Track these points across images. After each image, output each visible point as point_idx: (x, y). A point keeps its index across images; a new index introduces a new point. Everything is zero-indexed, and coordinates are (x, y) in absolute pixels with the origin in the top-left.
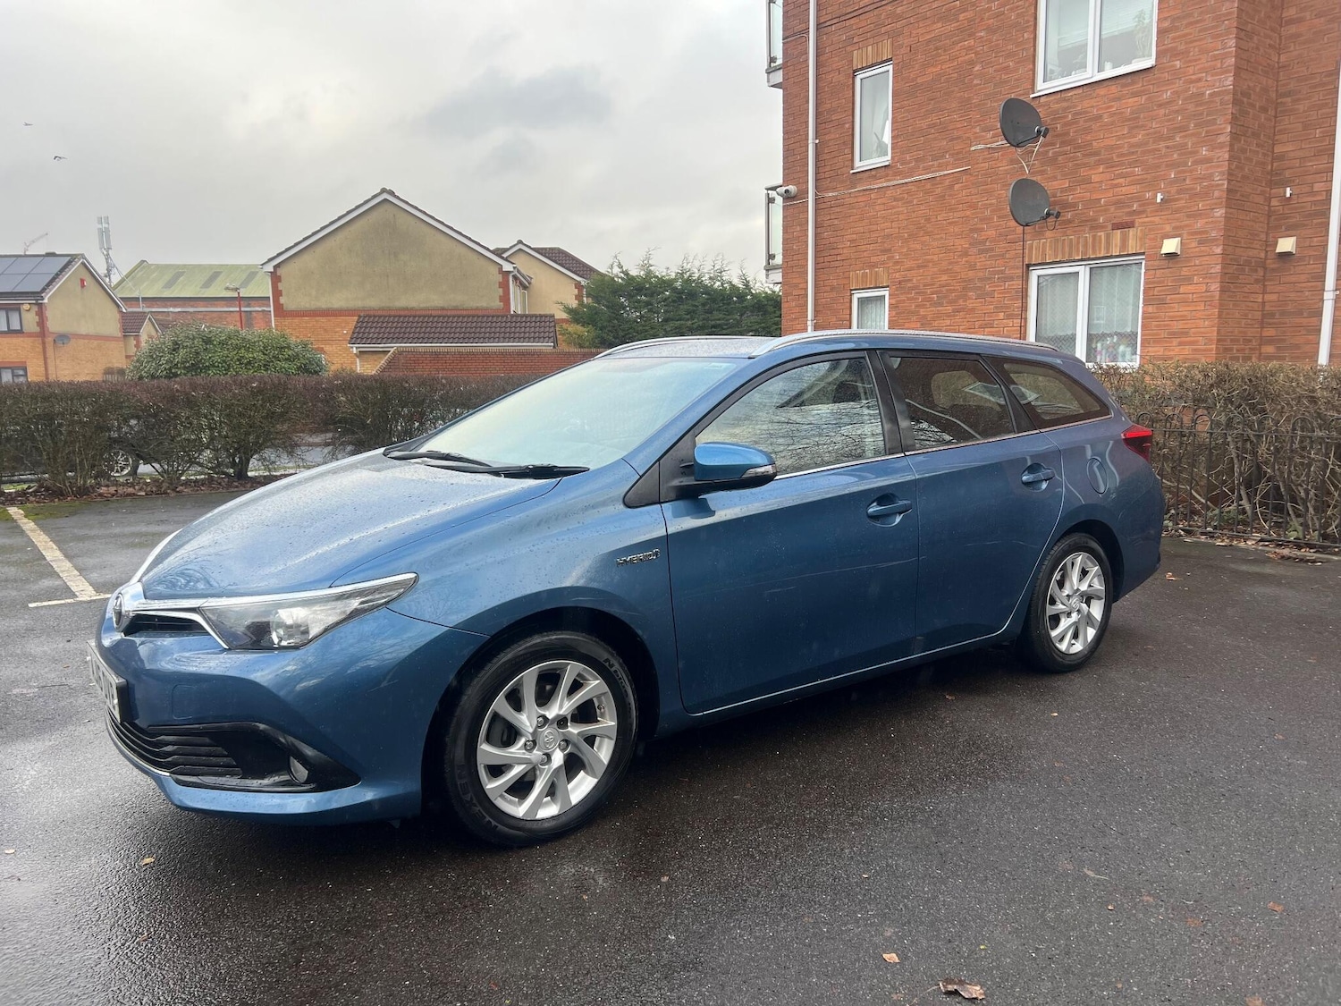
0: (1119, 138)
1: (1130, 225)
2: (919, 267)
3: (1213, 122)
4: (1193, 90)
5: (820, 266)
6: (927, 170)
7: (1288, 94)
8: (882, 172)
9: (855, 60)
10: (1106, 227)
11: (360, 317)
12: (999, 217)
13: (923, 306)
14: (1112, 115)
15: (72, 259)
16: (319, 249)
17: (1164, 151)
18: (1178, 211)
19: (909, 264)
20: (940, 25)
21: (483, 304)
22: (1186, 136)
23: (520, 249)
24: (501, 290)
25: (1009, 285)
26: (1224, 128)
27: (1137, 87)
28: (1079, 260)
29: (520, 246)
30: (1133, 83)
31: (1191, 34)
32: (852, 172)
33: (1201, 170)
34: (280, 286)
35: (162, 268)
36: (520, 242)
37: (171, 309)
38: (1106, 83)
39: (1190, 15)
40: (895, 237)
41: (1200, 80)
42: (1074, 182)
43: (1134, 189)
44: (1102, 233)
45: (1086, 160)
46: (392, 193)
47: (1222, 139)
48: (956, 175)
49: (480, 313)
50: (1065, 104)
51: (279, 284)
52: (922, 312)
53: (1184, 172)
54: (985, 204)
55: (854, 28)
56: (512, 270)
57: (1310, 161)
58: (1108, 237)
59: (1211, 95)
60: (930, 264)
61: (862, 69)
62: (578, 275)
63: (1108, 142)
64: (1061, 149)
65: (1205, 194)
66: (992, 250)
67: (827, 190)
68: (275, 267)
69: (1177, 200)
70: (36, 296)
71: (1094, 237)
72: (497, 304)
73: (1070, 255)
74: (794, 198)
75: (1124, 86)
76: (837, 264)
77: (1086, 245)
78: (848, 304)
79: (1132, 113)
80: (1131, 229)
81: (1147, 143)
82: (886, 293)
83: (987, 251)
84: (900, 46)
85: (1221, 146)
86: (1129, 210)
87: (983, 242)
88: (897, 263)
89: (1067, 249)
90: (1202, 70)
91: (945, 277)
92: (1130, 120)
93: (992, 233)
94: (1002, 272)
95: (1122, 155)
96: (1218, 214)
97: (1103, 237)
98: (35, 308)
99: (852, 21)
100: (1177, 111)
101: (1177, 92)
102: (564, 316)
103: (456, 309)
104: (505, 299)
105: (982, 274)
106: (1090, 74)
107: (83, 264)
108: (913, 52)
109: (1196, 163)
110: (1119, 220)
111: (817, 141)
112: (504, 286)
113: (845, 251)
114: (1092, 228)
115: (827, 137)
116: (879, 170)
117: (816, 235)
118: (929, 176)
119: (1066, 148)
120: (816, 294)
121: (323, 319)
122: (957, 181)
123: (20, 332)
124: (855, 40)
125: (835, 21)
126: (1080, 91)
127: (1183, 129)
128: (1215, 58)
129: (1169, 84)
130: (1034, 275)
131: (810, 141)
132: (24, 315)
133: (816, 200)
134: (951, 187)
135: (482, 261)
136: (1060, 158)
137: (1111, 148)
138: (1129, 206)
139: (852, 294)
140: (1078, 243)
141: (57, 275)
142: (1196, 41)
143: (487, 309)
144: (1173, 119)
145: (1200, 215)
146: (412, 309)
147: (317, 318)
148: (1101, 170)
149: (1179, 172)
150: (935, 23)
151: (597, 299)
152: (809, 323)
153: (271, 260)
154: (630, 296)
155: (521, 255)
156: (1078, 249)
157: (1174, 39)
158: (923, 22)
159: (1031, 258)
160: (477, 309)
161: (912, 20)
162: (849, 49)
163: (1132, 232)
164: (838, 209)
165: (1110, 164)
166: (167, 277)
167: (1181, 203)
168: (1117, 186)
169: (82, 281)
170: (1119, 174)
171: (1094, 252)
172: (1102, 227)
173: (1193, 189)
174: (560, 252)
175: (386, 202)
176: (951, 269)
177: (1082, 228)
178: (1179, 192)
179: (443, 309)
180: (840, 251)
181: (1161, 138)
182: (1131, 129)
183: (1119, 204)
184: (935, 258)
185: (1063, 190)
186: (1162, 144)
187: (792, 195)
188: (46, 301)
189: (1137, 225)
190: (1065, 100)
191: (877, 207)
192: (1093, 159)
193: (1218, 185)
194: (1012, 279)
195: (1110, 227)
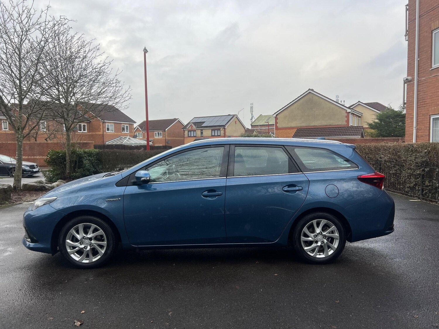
5: (419, 106)
9: (432, 28)
11: (298, 129)
15: (234, 115)
16: (289, 109)
21: (340, 123)
23: (359, 104)
24: (346, 118)
29: (359, 103)
32: (431, 69)
34: (277, 121)
35: (265, 116)
36: (359, 102)
37: (263, 128)
46: (312, 90)
49: (339, 126)
51: (277, 120)
55: (431, 15)
56: (350, 111)
61: (435, 29)
62: (378, 110)
67: (422, 77)
68: (276, 115)
70: (224, 126)
72: (344, 123)
74: (410, 81)
76: (425, 105)
78: (429, 121)
98: (223, 129)
99: (431, 13)
102: (367, 126)
103: (330, 125)
104: (348, 121)
107: (236, 117)
111: (419, 59)
112: (348, 117)
113: (428, 100)
115: (423, 57)
121: (289, 130)
123: (220, 136)
124: (432, 19)
125: (426, 13)
131: (416, 60)
132: (221, 131)
133: (417, 82)
135: (340, 109)
139: (430, 117)
141: (230, 120)
143: (341, 125)
146: (316, 126)
147: (287, 130)
151: (380, 120)
152: (414, 128)
153: (275, 113)
154: (393, 118)
155: (360, 106)
160: (337, 125)
162: (430, 23)
164: (426, 84)
166: (267, 119)
169: (236, 122)
174: (377, 104)
175: (310, 93)
179: (326, 126)
180: (426, 100)
187: (409, 80)
188: (226, 127)
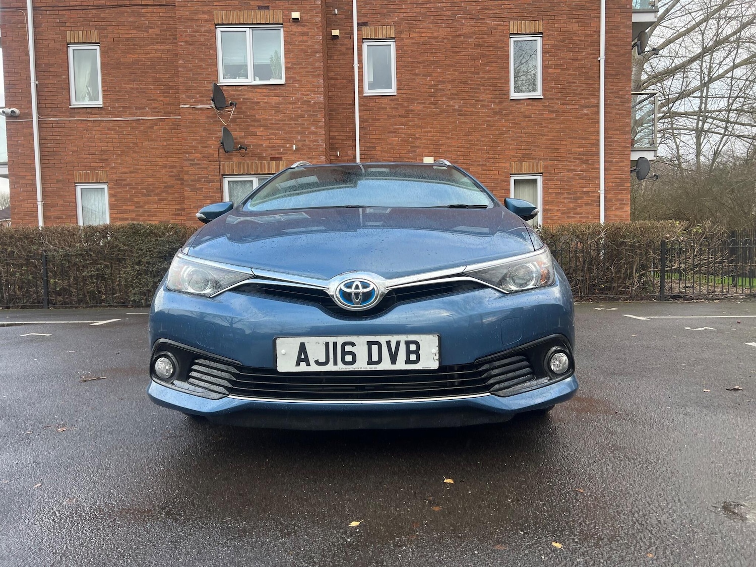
0: (270, 115)
1: (280, 159)
2: (131, 172)
3: (316, 116)
4: (305, 99)
5: (46, 165)
6: (133, 115)
7: (334, 110)
8: (97, 111)
9: (68, 37)
10: (267, 159)
12: (202, 147)
13: (137, 196)
14: (265, 103)
17: (293, 125)
18: (303, 155)
19: (123, 170)
20: (135, 31)
22: (303, 120)
25: (211, 185)
26: (321, 119)
27: (277, 92)
28: (253, 174)
30: (275, 90)
31: (302, 72)
32: (70, 107)
33: (312, 137)
38: (260, 87)
39: (301, 64)
40: (111, 153)
41: (308, 95)
42: (246, 133)
43: (280, 142)
44: (265, 162)
45: (253, 123)
47: (320, 124)
48: (154, 121)
50: (238, 93)
52: (136, 199)
53: (304, 137)
54: (192, 139)
55: (66, 16)
57: (345, 141)
58: (269, 164)
59: (314, 103)
60: (140, 171)
61: (74, 43)
63: (263, 116)
64: (238, 116)
65: (316, 149)
66: (199, 164)
67: (49, 116)
69: (302, 149)
71: (261, 163)
73: (248, 171)
74: (17, 117)
75: (271, 90)
76: (61, 165)
77: (257, 167)
78: (73, 193)
79: (275, 104)
80: (281, 161)
81: (284, 120)
82: (105, 187)
83: (196, 165)
84: (106, 37)
85: (321, 127)
86: (278, 151)
87: (193, 160)
88: (112, 168)
89: (246, 168)
90: (309, 90)
91: (151, 180)
92: (275, 107)
93: (198, 155)
94: (207, 177)
95: (272, 124)
96: (322, 159)
97: (266, 164)
99: (64, 12)
100: (298, 108)
101: (297, 98)
105: (193, 178)
106: (250, 80)
108: (115, 42)
109: (309, 133)
110: (274, 156)
111: (38, 83)
113: (68, 157)
114: (259, 158)
115: (46, 81)
116: (95, 110)
117: (41, 145)
118: (135, 118)
119: (241, 115)
120: (43, 184)
122: (156, 124)
124: (68, 24)
125: (48, 8)
126: (246, 88)
127: (302, 116)
128: (314, 86)
129: (294, 94)
130: (226, 181)
131: (32, 82)
133: (40, 123)
134: (152, 127)
136: (238, 120)
137: (265, 119)
138: (278, 150)
139: (75, 186)
140: (252, 165)
142: (305, 76)
144: (297, 111)
145: (314, 158)
148: (262, 130)
149: (302, 137)
150: (132, 30)
152: (39, 203)
156: (252, 168)
157: (293, 73)
158: (122, 26)
159: (224, 171)
161: (113, 23)
162: (62, 28)
163: (281, 163)
164: (58, 130)
165: (266, 128)
167: (304, 151)
168: (271, 139)
170: (271, 133)
171: (261, 171)
172: (265, 159)
173: (310, 145)
176: (155, 175)
177: (254, 158)
178: (303, 146)
180: (64, 157)
181: (292, 119)
182: (276, 112)
183: (273, 148)
184: (143, 168)
185: (241, 137)
186: (292, 122)
187: (15, 115)
189: (283, 159)
190: (238, 91)
191: (94, 132)
192: (256, 124)
193: (321, 145)
194: (213, 181)
195: (269, 159)
